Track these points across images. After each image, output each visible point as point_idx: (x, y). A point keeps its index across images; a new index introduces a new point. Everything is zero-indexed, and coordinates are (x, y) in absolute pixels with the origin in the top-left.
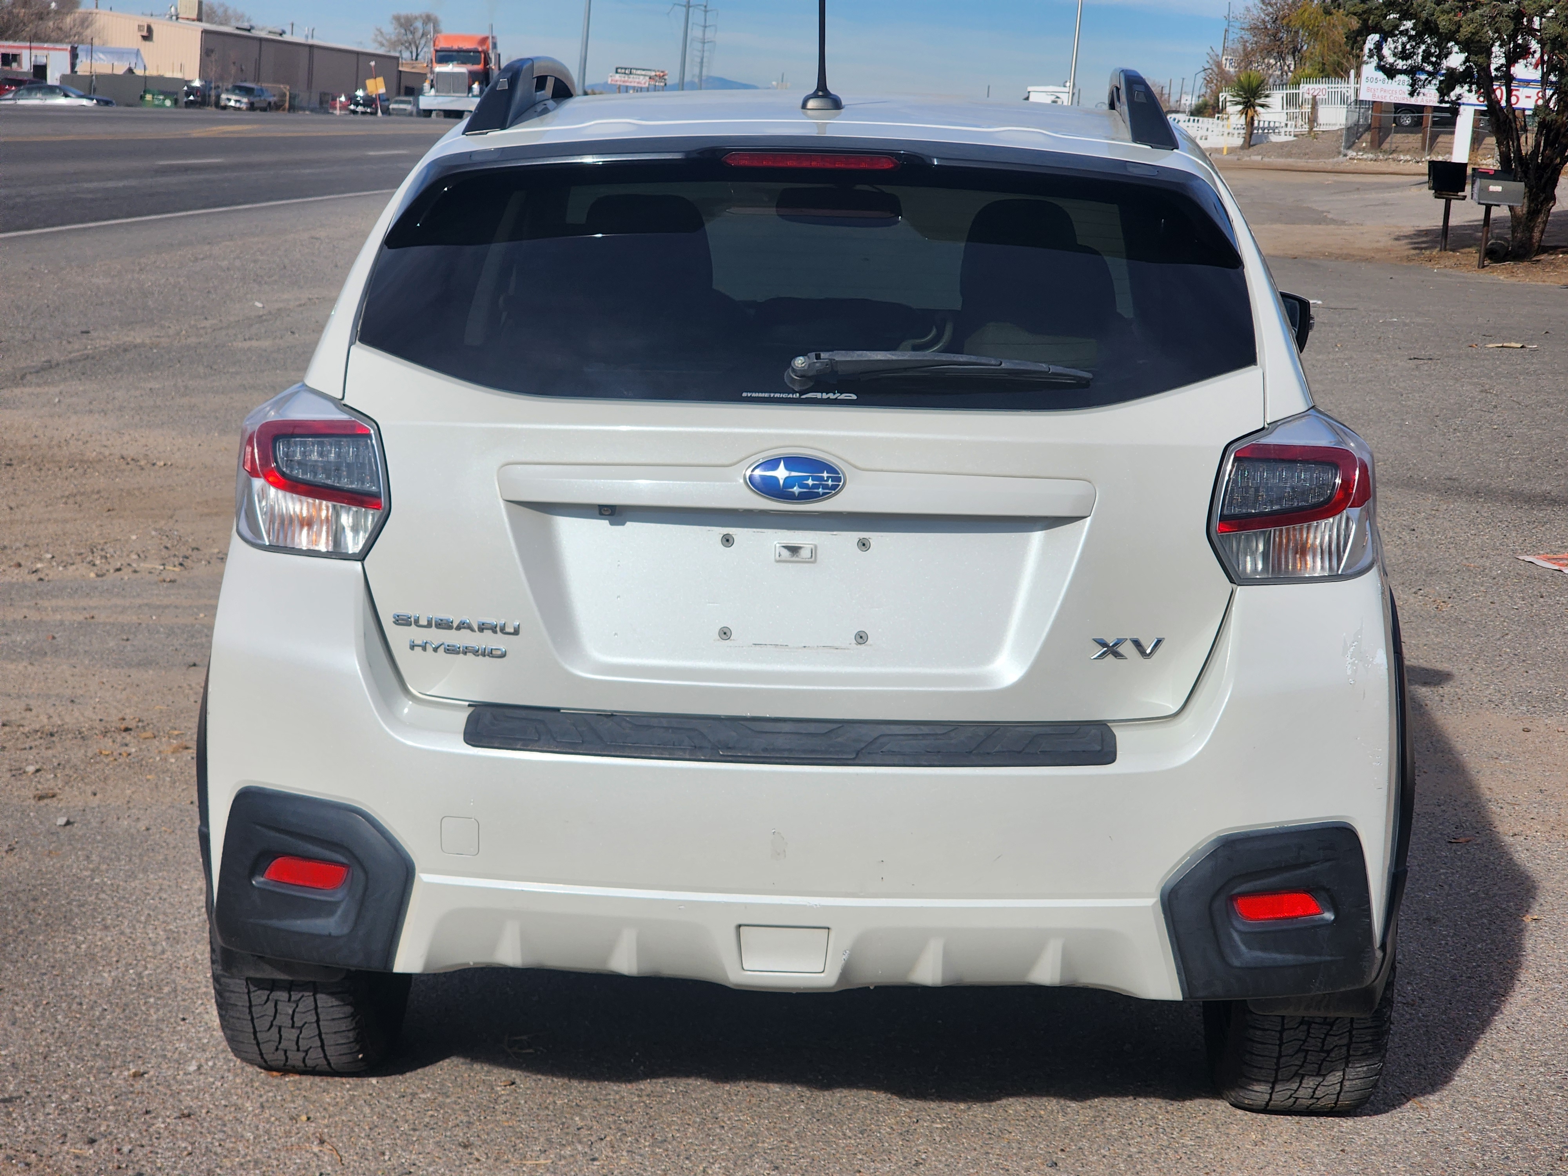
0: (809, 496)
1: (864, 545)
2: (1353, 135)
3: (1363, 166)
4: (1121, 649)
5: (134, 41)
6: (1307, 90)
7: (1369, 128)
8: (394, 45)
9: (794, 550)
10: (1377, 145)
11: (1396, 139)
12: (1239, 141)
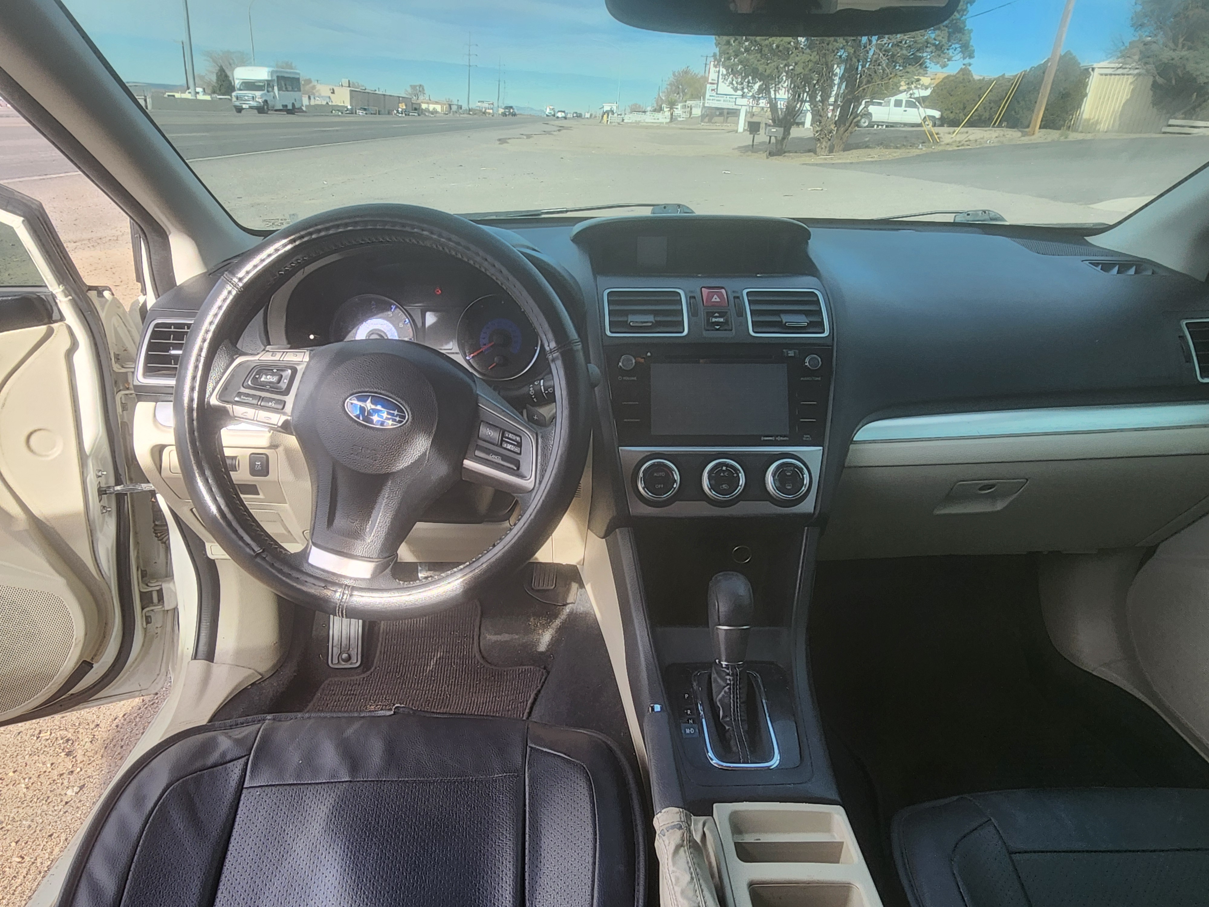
2: (703, 117)
3: (706, 127)
5: (329, 93)
6: (689, 103)
7: (707, 115)
8: (411, 94)
10: (710, 121)
11: (716, 119)
12: (668, 120)
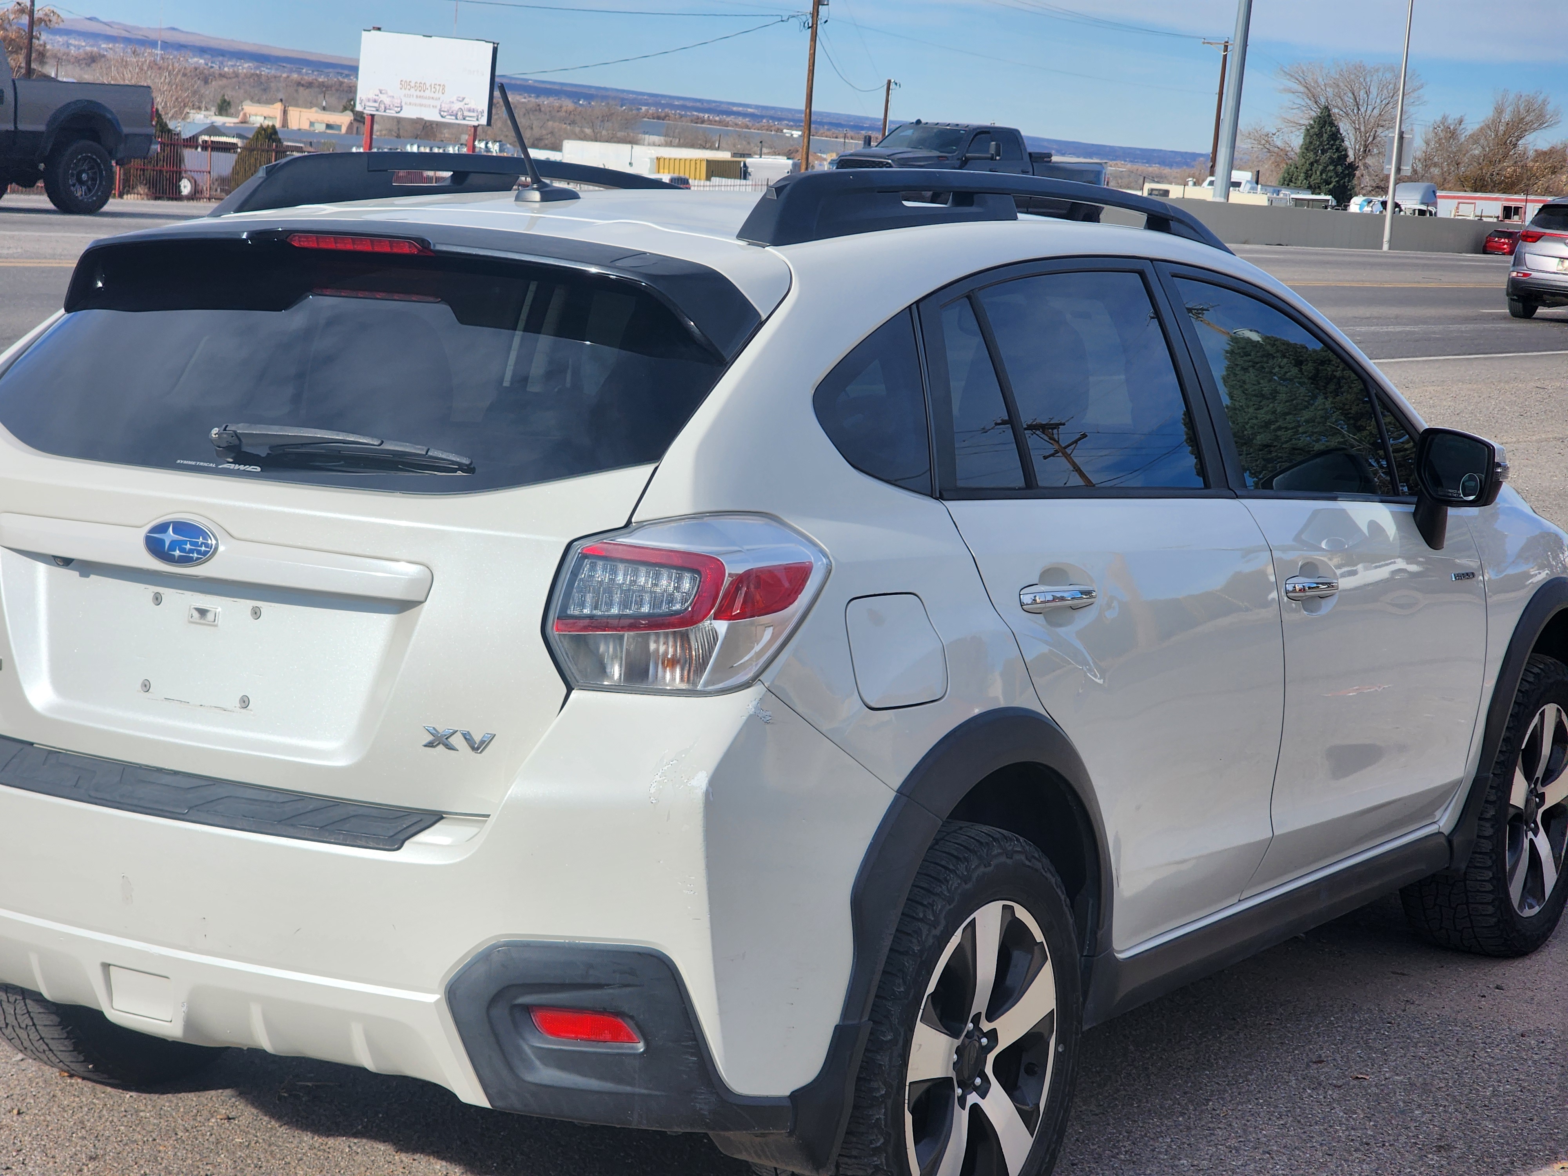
0: (185, 560)
1: (256, 613)
4: (453, 740)
9: (203, 612)
